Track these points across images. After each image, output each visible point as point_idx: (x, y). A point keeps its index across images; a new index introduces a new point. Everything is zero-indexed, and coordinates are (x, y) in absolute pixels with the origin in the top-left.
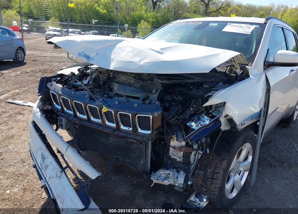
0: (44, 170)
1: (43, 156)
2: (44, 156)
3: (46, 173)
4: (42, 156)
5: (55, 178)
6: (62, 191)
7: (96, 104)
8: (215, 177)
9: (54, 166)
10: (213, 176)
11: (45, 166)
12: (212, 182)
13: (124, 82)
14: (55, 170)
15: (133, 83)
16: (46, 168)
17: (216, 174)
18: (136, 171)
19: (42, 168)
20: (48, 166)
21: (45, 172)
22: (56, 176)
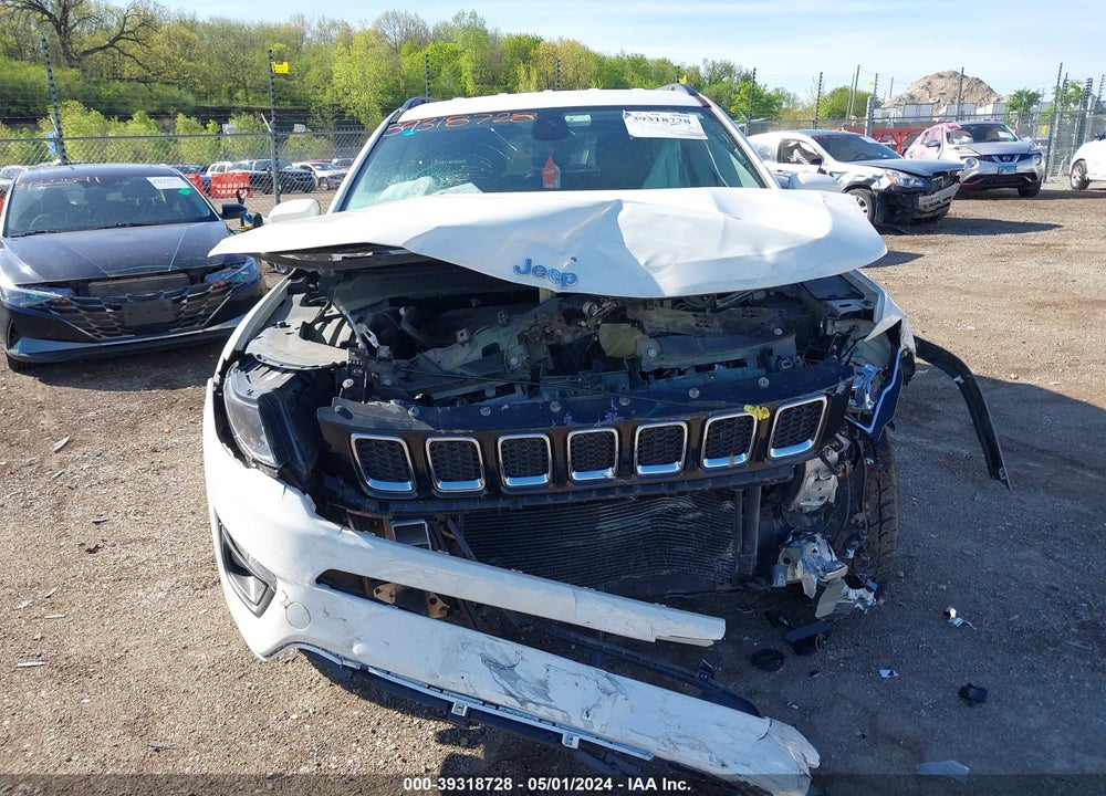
0: (541, 701)
1: (497, 664)
2: (502, 662)
3: (556, 708)
4: (489, 666)
5: (607, 703)
6: (667, 721)
7: (609, 421)
8: (885, 517)
9: (568, 673)
10: (880, 513)
11: (534, 688)
12: (882, 532)
13: (672, 329)
14: (581, 680)
15: (697, 325)
16: (545, 695)
17: (886, 508)
18: (686, 594)
19: (523, 702)
20: (544, 684)
21: (548, 706)
22: (604, 696)
